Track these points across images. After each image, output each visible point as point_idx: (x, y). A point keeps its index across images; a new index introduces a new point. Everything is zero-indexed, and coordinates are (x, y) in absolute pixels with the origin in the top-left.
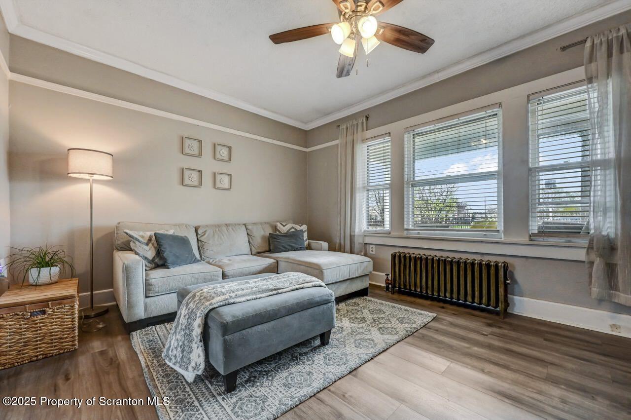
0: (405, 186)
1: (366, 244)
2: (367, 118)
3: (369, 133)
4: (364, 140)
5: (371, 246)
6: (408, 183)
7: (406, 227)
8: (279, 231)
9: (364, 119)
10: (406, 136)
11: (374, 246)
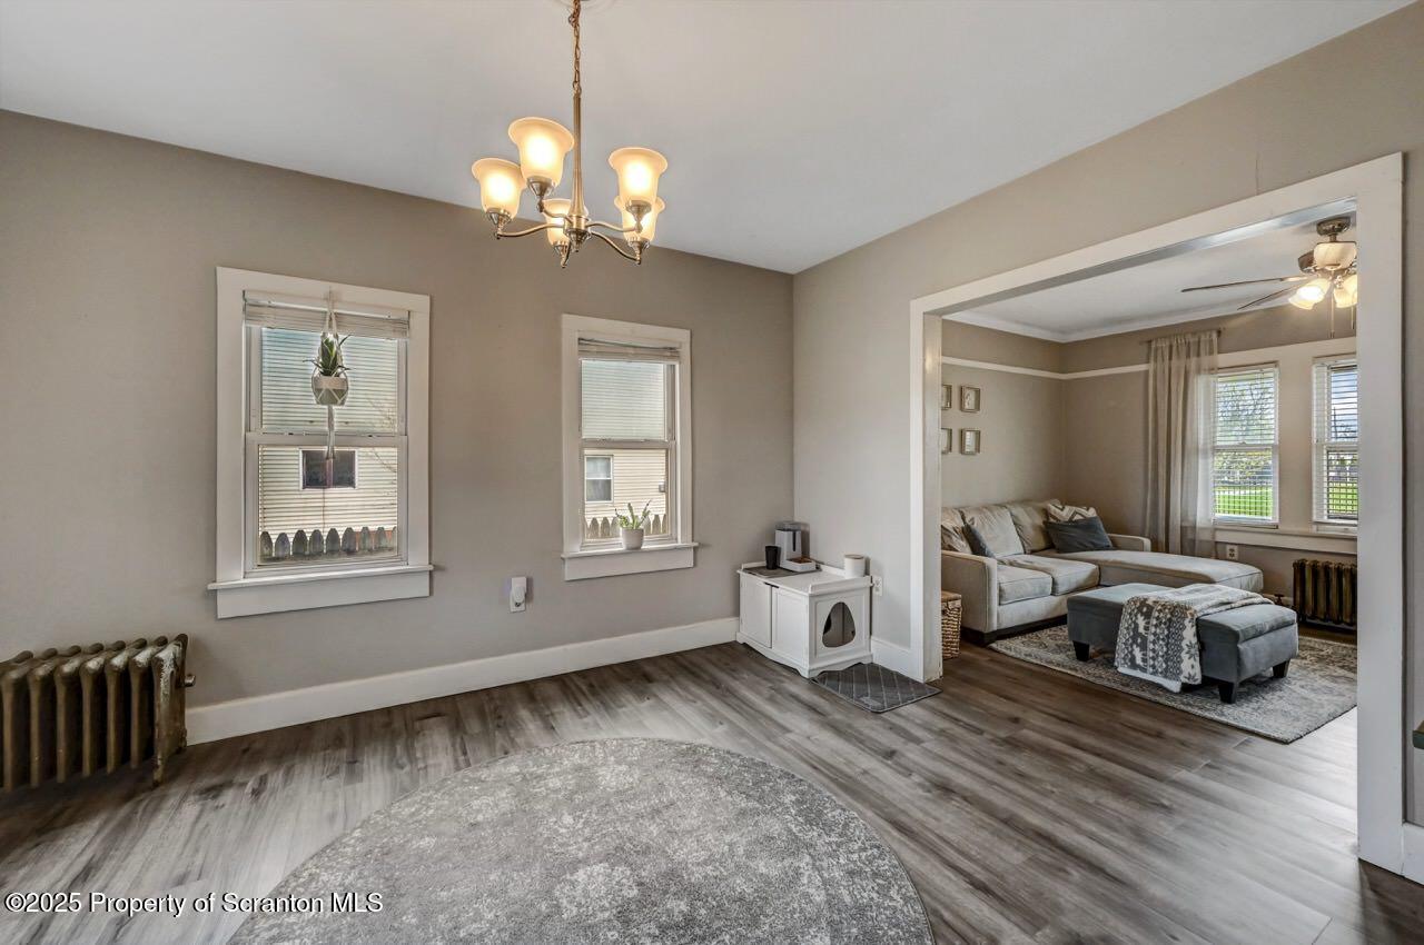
0: (1314, 451)
1: (1217, 542)
2: (1219, 333)
3: (1223, 359)
4: (1213, 370)
5: (1228, 547)
6: (1319, 448)
7: (1315, 518)
8: (1054, 518)
9: (1215, 336)
10: (1314, 369)
11: (1236, 548)
